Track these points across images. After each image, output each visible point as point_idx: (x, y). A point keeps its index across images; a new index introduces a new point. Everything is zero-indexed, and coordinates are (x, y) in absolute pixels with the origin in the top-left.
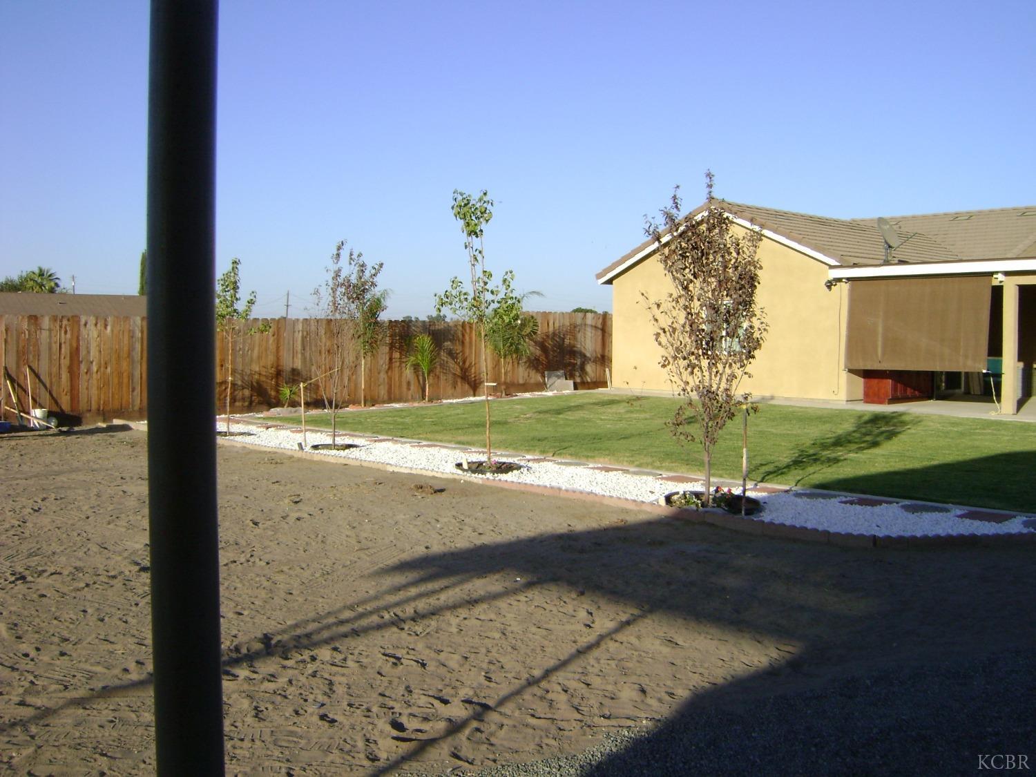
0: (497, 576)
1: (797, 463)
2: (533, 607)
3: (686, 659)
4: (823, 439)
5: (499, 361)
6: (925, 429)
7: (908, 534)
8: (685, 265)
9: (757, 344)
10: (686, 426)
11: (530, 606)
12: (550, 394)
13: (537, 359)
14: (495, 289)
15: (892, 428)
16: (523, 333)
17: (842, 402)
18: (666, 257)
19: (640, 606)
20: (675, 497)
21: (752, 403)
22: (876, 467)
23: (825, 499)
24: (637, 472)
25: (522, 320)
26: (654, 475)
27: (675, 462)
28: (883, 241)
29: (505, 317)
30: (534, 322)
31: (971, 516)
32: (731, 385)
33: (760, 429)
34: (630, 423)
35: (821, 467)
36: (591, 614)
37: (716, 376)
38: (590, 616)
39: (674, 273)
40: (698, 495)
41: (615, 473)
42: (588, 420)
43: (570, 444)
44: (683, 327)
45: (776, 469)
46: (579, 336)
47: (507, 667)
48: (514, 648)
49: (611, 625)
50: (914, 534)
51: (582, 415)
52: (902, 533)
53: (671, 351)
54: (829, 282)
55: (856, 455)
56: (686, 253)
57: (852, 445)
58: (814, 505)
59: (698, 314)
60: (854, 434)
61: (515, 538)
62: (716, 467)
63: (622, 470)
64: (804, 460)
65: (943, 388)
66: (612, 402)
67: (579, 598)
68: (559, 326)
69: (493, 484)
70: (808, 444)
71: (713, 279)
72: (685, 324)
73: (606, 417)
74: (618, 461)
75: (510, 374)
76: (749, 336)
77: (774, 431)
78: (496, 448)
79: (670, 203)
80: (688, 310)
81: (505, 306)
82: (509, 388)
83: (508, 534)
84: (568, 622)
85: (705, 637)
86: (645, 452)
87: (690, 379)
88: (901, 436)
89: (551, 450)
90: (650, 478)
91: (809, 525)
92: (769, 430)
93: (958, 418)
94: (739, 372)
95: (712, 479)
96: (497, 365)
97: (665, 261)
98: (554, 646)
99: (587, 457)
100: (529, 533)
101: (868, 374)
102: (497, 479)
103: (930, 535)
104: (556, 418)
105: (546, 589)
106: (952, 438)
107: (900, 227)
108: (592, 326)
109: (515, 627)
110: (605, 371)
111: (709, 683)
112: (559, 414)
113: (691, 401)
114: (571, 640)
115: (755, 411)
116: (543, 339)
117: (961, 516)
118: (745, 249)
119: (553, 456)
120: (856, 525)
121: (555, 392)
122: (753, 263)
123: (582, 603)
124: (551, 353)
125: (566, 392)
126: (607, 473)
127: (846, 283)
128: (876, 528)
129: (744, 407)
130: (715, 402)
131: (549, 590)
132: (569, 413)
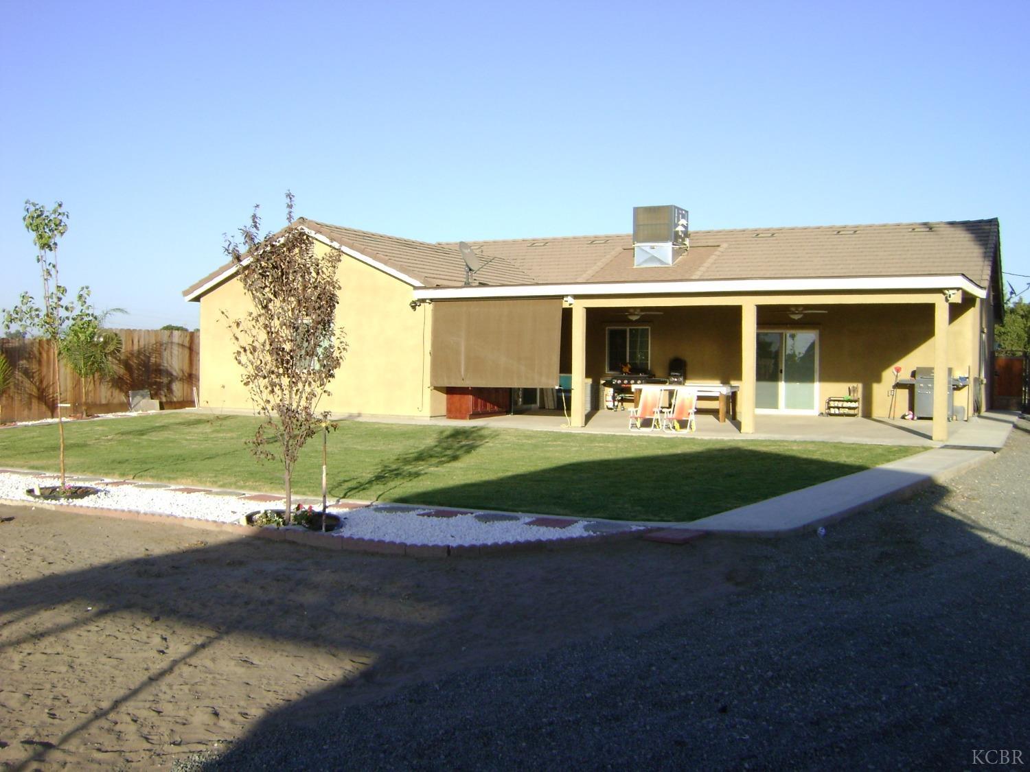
0: (67, 607)
1: (379, 478)
2: (104, 636)
3: (261, 678)
4: (406, 454)
5: (79, 381)
6: (502, 442)
7: (478, 543)
8: (265, 284)
9: (337, 363)
10: (266, 445)
11: (101, 636)
12: (134, 414)
13: (120, 378)
14: (70, 305)
15: (471, 442)
16: (107, 351)
17: (426, 418)
18: (246, 276)
19: (216, 628)
20: (257, 516)
21: (332, 421)
22: (455, 479)
23: (404, 512)
24: (220, 492)
25: (105, 337)
26: (237, 494)
27: (259, 481)
28: (465, 264)
29: (80, 335)
30: (117, 340)
31: (539, 523)
32: (310, 404)
33: (345, 446)
34: (216, 443)
35: (402, 481)
36: (165, 639)
37: (296, 394)
38: (164, 642)
39: (254, 292)
40: (279, 514)
41: (197, 493)
42: (173, 441)
43: (152, 466)
44: (263, 346)
45: (358, 485)
46: (166, 354)
47: (73, 701)
48: (81, 681)
49: (185, 649)
50: (485, 542)
51: (166, 436)
52: (474, 542)
53: (251, 370)
54: (414, 302)
55: (436, 469)
56: (265, 272)
57: (433, 459)
58: (393, 519)
59: (277, 333)
60: (435, 449)
61: (88, 566)
62: (299, 485)
63: (204, 491)
64: (386, 475)
65: (520, 403)
66: (198, 422)
67: (153, 624)
68: (145, 345)
69: (68, 510)
70: (391, 460)
71: (293, 299)
72: (265, 342)
73: (191, 438)
74: (200, 482)
75: (91, 394)
76: (328, 354)
77: (359, 447)
78: (72, 472)
79: (250, 223)
80: (268, 329)
81: (80, 323)
82: (92, 408)
83: (80, 562)
84: (141, 649)
85: (281, 655)
86: (229, 471)
87: (270, 397)
88: (479, 450)
89: (132, 472)
90: (234, 498)
91: (387, 539)
92: (355, 446)
93: (532, 431)
94: (318, 391)
95: (293, 498)
96: (77, 384)
97: (245, 280)
98: (125, 676)
99: (169, 479)
100: (103, 560)
101: (450, 391)
102: (71, 504)
103: (500, 543)
104: (139, 439)
105: (119, 617)
106: (526, 450)
107: (482, 252)
108: (179, 344)
109: (84, 659)
110: (192, 390)
111: (284, 700)
112: (143, 435)
113: (271, 419)
114: (143, 668)
115: (335, 429)
116: (127, 357)
117: (529, 524)
118: (324, 269)
119: (133, 478)
120: (432, 536)
121: (140, 412)
122: (332, 283)
123: (156, 629)
124: (136, 372)
125: (151, 412)
126: (189, 494)
127: (430, 303)
128: (451, 538)
129: (324, 425)
130: (295, 421)
131: (123, 618)
132: (154, 434)
